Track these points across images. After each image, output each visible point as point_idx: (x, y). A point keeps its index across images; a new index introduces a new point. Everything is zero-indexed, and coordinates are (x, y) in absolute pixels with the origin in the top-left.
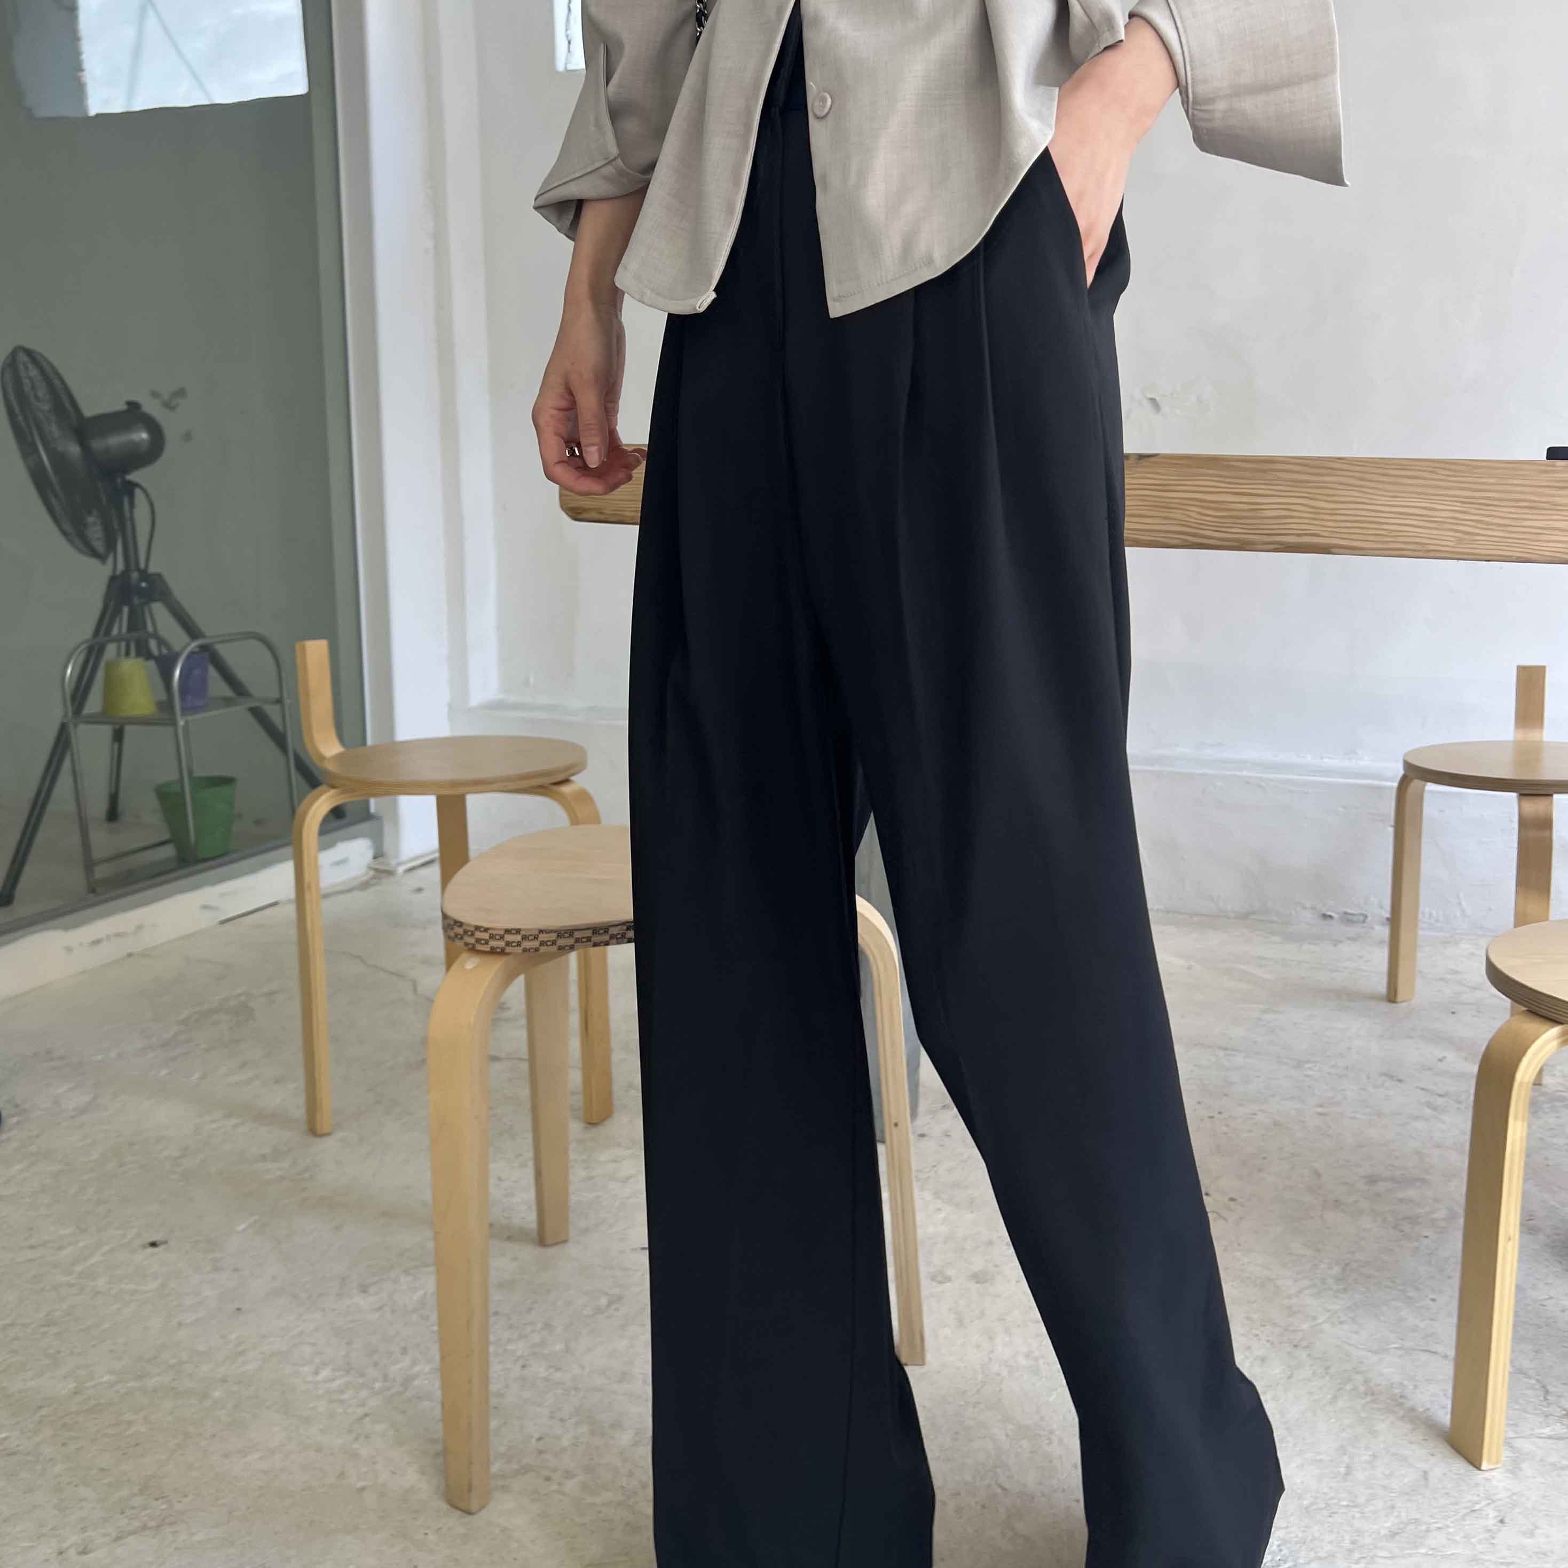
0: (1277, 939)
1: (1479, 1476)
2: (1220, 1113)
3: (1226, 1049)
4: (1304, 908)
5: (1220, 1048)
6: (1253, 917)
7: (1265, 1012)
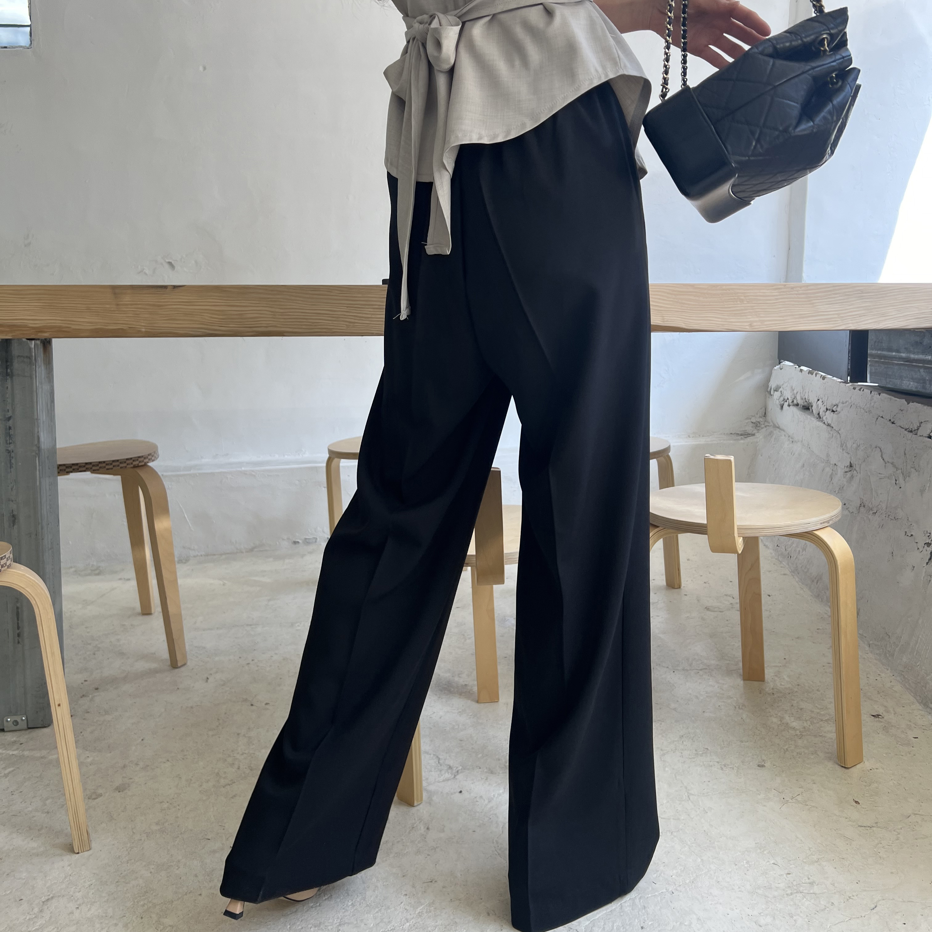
0: (271, 559)
1: (414, 810)
2: (253, 660)
3: (251, 625)
4: (283, 539)
5: (247, 625)
6: (256, 550)
7: (269, 600)
